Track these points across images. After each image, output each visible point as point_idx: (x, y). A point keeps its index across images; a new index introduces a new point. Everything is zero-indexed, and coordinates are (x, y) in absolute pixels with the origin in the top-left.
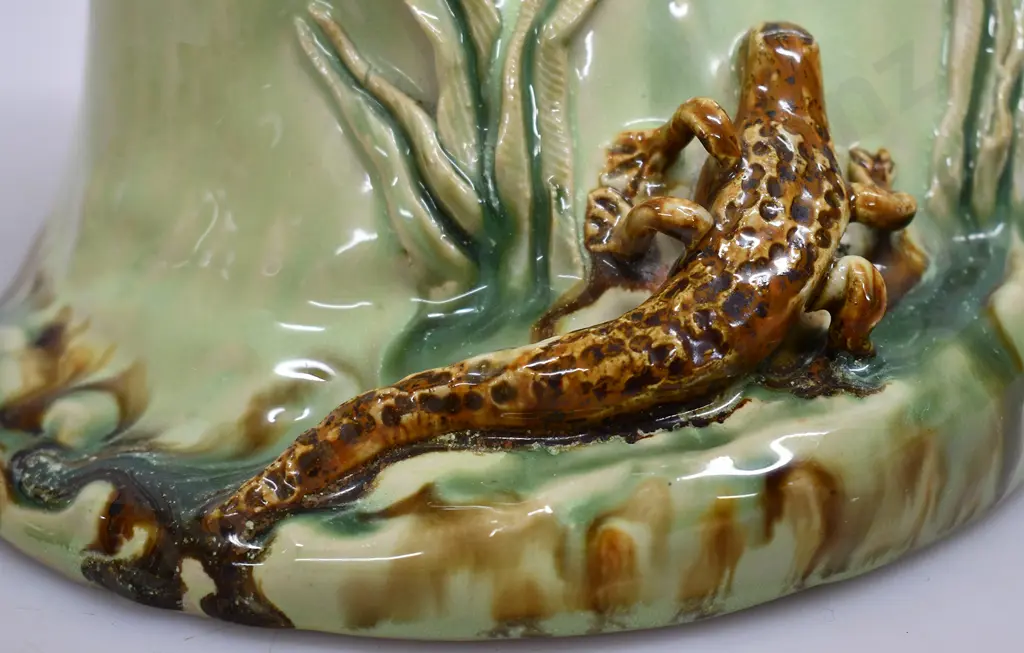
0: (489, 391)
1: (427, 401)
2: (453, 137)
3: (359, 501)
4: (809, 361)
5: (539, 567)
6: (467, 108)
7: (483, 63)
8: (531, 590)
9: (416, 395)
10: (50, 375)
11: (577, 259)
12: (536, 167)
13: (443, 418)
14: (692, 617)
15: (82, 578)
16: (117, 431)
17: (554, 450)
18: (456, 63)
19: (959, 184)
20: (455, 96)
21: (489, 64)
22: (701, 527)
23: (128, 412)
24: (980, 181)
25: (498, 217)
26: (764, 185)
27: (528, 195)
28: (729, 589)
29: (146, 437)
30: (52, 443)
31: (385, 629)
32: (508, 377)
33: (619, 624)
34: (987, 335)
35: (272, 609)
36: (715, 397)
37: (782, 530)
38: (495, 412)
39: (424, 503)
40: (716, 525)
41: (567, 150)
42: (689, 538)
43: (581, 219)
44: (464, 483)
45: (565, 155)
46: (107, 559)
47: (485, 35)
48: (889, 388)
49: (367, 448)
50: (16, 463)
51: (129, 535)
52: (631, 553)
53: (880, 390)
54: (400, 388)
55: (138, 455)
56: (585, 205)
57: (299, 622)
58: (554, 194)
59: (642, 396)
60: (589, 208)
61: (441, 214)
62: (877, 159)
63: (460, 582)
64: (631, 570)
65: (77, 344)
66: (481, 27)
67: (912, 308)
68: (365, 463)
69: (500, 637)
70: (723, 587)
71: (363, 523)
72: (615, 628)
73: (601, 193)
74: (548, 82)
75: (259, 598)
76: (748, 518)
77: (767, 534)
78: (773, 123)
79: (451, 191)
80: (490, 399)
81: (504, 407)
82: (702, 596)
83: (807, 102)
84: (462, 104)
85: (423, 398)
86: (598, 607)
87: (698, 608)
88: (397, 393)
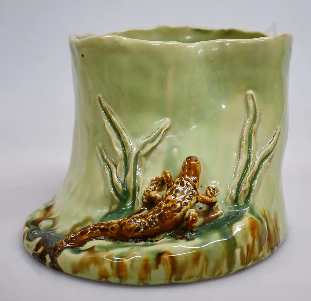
0: (110, 228)
1: (99, 228)
2: (119, 174)
3: (81, 247)
4: (182, 232)
5: (107, 266)
6: (123, 168)
7: (127, 159)
8: (106, 270)
9: (97, 227)
10: (45, 215)
11: (140, 203)
12: (134, 182)
13: (101, 233)
14: (142, 284)
15: (32, 255)
16: (50, 228)
17: (121, 243)
18: (122, 158)
19: (234, 197)
20: (121, 164)
21: (128, 159)
22: (141, 263)
23: (54, 225)
24: (240, 198)
25: (126, 193)
26: (174, 191)
27: (132, 188)
28: (150, 278)
29: (55, 230)
30: (39, 229)
31: (79, 275)
32: (114, 225)
33: (125, 282)
34: (227, 232)
35: (59, 267)
36: (157, 236)
37: (161, 267)
38: (111, 233)
39: (91, 249)
40: (144, 263)
41: (142, 179)
42: (139, 265)
43: (142, 194)
44: (101, 247)
45: (141, 180)
46: (36, 252)
47: (128, 153)
48: (195, 240)
49: (85, 237)
50: (30, 232)
51: (40, 248)
52: (126, 266)
53: (193, 240)
54: (95, 225)
55: (50, 233)
56: (144, 191)
57: (64, 271)
58: (137, 188)
59: (138, 233)
60: (145, 192)
61: (114, 189)
62: (214, 189)
63: (92, 267)
64: (126, 270)
65: (53, 210)
66: (128, 151)
67: (212, 224)
68: (85, 240)
69: (100, 280)
70: (148, 278)
71: (79, 252)
72: (125, 283)
73: (148, 189)
74: (140, 164)
75: (57, 264)
76: (152, 262)
77: (157, 267)
78: (182, 178)
79: (117, 185)
80: (110, 230)
81: (113, 232)
82: (144, 279)
83: (192, 174)
84: (122, 167)
85: (98, 227)
86: (120, 277)
87: (143, 282)
88: (94, 226)
